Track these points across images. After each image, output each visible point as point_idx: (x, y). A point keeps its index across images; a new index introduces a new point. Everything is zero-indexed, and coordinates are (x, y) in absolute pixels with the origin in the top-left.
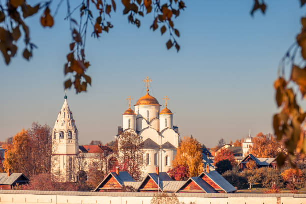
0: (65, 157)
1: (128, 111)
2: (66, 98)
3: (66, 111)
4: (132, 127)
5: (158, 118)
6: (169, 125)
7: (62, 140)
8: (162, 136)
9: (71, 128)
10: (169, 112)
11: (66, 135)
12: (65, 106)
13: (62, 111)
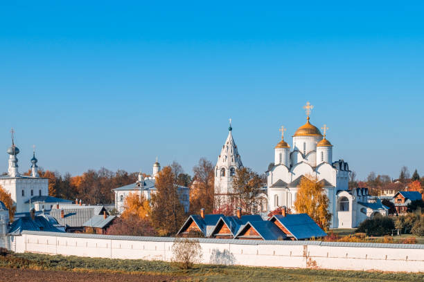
0: (225, 196)
1: (280, 143)
2: (231, 129)
3: (230, 145)
4: (283, 162)
5: (315, 151)
6: (325, 159)
7: (222, 177)
8: (317, 172)
9: (233, 164)
10: (328, 144)
11: (227, 172)
12: (229, 139)
13: (226, 145)
